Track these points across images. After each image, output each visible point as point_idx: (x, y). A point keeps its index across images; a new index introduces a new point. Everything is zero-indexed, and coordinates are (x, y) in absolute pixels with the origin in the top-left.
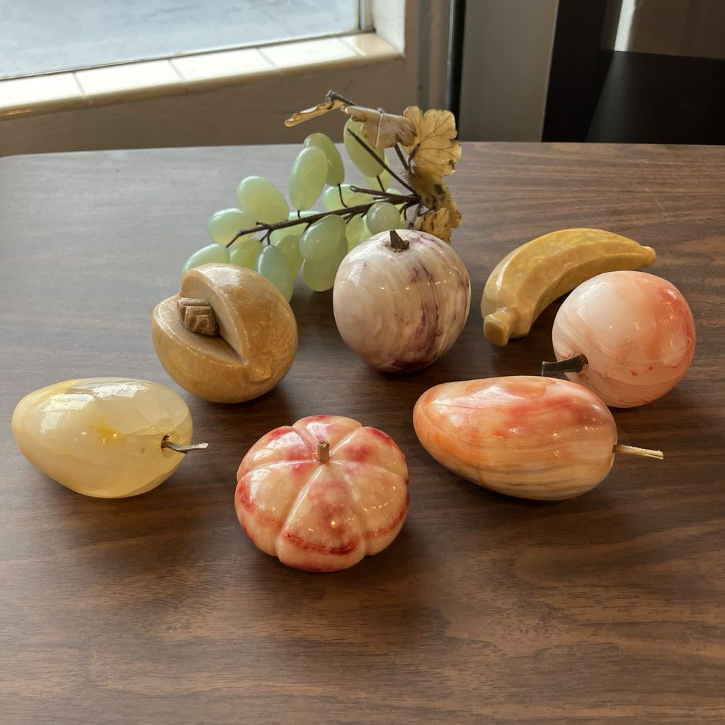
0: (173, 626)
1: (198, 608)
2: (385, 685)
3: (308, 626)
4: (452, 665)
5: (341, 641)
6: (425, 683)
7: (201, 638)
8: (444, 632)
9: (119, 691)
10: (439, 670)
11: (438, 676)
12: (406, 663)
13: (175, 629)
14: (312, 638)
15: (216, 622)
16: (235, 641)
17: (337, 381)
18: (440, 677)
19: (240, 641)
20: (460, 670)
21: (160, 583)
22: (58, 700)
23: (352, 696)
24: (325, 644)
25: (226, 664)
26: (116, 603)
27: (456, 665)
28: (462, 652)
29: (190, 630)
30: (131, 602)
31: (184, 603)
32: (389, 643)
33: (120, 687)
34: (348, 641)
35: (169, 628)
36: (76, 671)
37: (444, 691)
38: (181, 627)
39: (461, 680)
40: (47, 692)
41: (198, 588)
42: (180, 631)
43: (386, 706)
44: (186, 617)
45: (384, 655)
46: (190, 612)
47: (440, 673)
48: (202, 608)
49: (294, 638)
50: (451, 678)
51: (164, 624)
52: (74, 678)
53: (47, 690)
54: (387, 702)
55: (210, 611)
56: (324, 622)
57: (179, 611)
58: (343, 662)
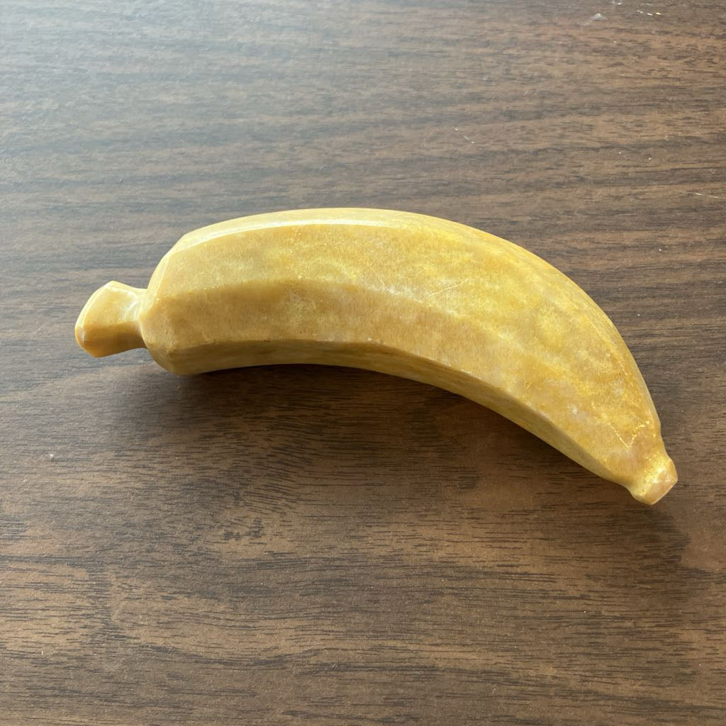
0: (236, 531)
1: (273, 498)
2: (584, 654)
3: (456, 538)
4: (693, 622)
5: (510, 569)
6: (651, 653)
7: (281, 554)
8: (679, 558)
9: (159, 649)
10: (672, 630)
11: (671, 640)
12: (617, 614)
13: (238, 537)
14: (462, 562)
15: (303, 525)
16: (337, 563)
17: (480, 50)
18: (674, 644)
19: (346, 563)
20: (709, 631)
21: (207, 449)
22: (65, 659)
23: (532, 673)
24: (486, 573)
25: (326, 606)
26: (139, 485)
27: (699, 622)
28: (710, 598)
29: (263, 540)
30: (162, 483)
31: (251, 488)
32: (589, 576)
33: (160, 642)
34: (519, 570)
35: (228, 536)
36: (87, 608)
37: (682, 670)
38: (249, 534)
39: (709, 651)
40: (47, 645)
41: (271, 459)
42: (245, 540)
43: (588, 692)
44: (254, 515)
45: (582, 597)
46: (261, 505)
47: (674, 635)
48: (278, 499)
49: (431, 560)
50: (694, 646)
51: (220, 528)
52: (87, 622)
53: (46, 640)
54: (590, 686)
55: (294, 505)
56: (481, 532)
57: (241, 503)
58: (515, 608)
